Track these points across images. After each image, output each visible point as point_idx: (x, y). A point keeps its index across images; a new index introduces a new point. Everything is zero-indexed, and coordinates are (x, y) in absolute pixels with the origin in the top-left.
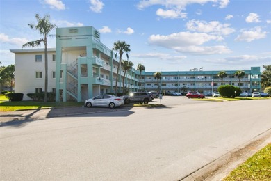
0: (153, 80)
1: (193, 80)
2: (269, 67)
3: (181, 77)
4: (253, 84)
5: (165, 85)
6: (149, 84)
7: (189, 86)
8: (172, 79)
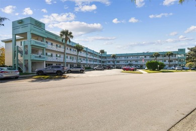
0: (111, 59)
1: (136, 59)
2: (192, 48)
3: (129, 57)
4: (180, 61)
5: (119, 62)
6: (109, 62)
7: (134, 63)
8: (123, 58)
